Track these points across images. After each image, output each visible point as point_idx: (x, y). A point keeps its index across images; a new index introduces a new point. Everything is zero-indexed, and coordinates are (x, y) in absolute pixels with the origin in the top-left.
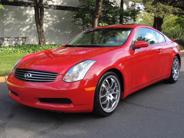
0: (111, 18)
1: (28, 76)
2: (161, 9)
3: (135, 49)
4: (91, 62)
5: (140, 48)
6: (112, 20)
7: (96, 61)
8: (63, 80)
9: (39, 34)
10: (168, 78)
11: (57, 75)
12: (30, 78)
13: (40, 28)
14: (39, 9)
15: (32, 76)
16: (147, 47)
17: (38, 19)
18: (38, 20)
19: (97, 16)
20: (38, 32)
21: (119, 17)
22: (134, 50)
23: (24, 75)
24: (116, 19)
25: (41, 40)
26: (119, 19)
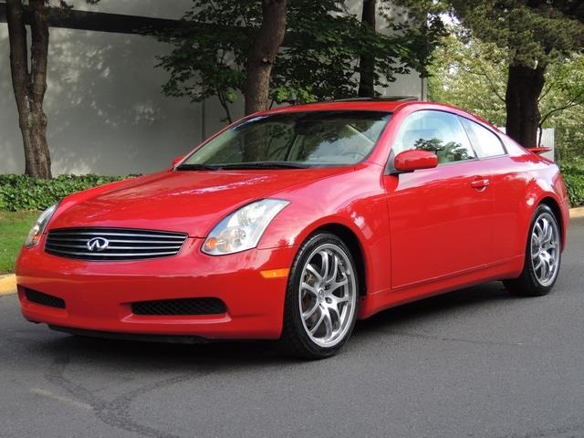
0: (323, 66)
1: (98, 245)
2: (527, 32)
3: (400, 175)
4: (276, 205)
5: (413, 171)
6: (328, 75)
7: (288, 203)
8: (203, 250)
9: (28, 132)
10: (517, 276)
11: (183, 240)
12: (106, 251)
13: (31, 110)
14: (28, 28)
15: (110, 244)
16: (435, 167)
17: (21, 72)
18: (21, 77)
19: (265, 60)
20: (22, 126)
21: (355, 62)
22: (395, 175)
23: (85, 243)
24: (345, 72)
25: (33, 161)
26: (356, 69)
